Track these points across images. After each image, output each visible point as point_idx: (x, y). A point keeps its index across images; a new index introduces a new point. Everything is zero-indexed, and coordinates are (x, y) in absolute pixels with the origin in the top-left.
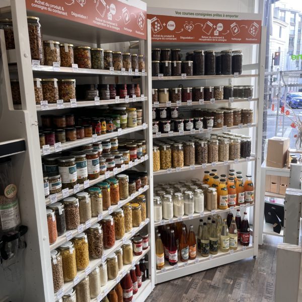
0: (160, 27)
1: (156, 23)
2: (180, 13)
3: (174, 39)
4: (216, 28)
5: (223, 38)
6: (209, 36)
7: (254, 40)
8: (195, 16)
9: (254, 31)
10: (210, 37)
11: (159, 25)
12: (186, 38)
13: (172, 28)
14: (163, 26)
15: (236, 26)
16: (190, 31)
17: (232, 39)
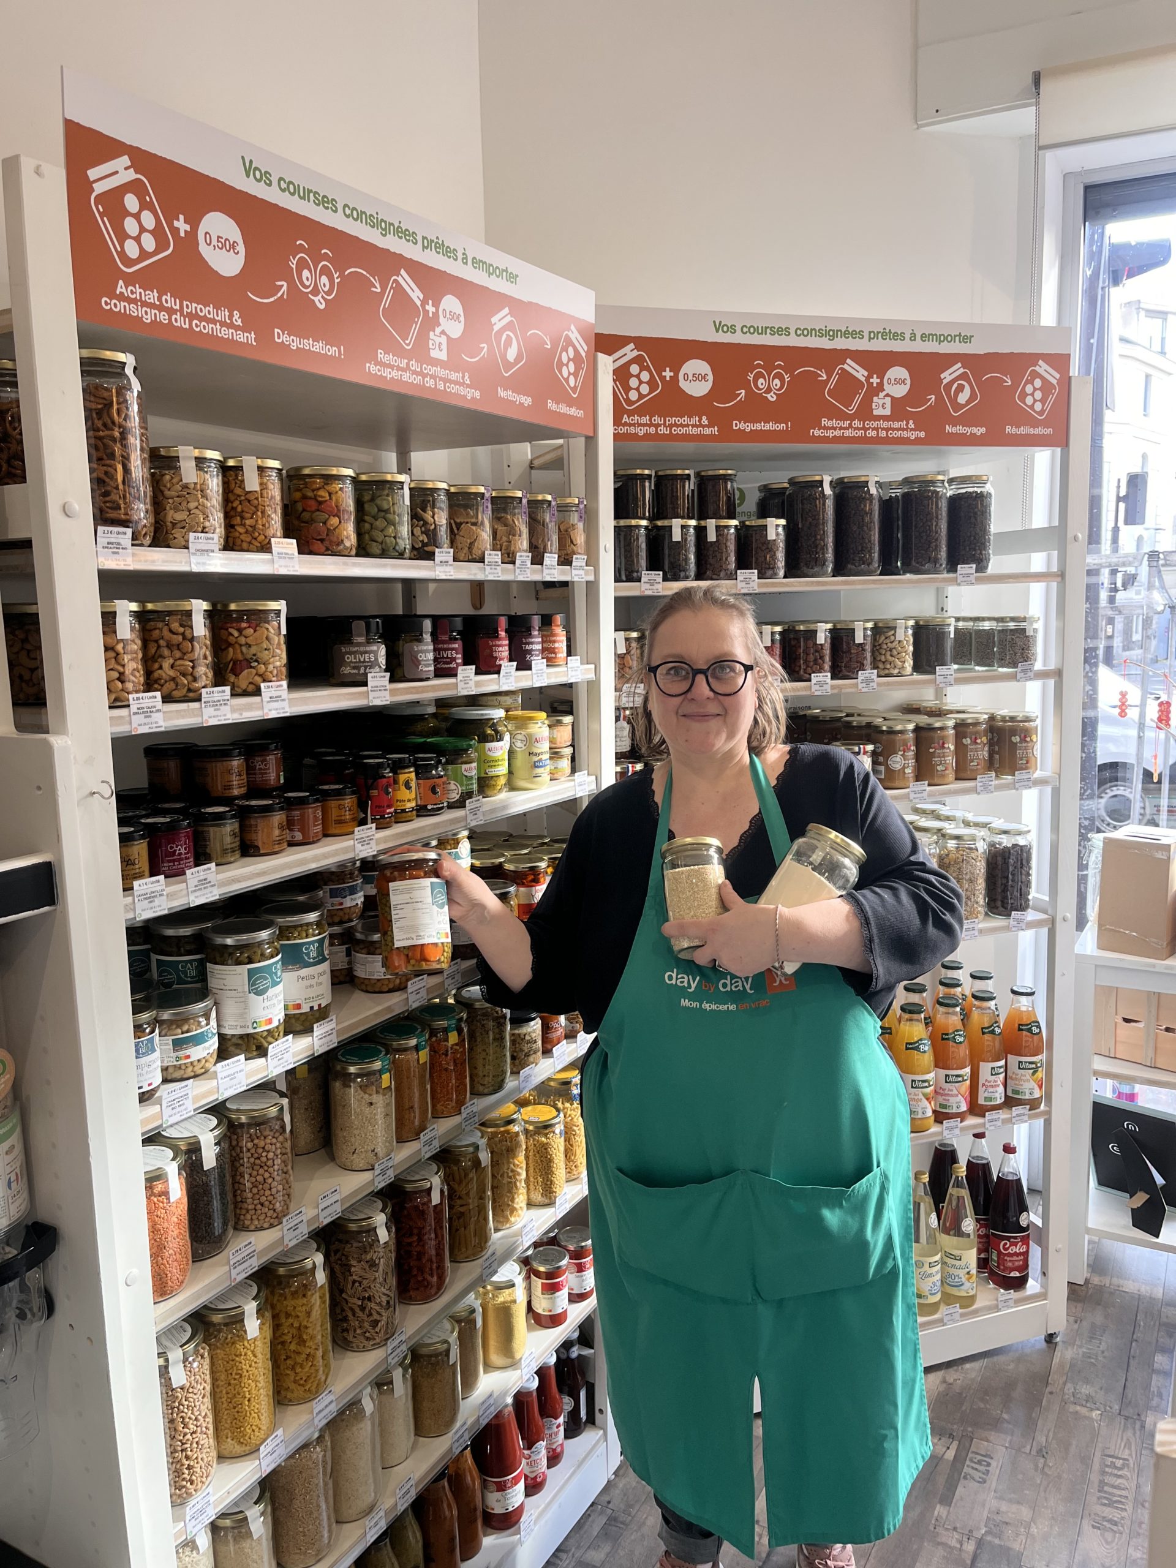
0: (652, 383)
1: (634, 369)
2: (732, 329)
3: (707, 431)
4: (880, 387)
5: (911, 425)
6: (851, 418)
7: (1039, 431)
8: (793, 341)
9: (1038, 395)
10: (856, 423)
11: (645, 376)
12: (758, 426)
13: (698, 389)
14: (663, 378)
15: (963, 376)
16: (772, 397)
17: (949, 429)
